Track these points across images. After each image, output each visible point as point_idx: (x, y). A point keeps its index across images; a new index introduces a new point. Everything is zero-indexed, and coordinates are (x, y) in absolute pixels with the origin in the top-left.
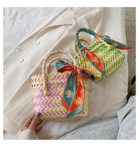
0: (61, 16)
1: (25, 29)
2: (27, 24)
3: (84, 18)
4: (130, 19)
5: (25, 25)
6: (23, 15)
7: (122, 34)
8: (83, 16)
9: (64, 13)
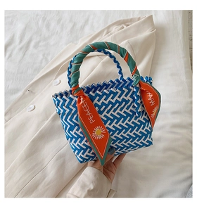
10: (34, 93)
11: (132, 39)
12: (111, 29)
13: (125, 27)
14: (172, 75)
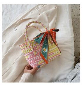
0: (31, 13)
1: (8, 22)
2: (9, 18)
3: (45, 13)
4: (75, 14)
5: (8, 19)
6: (7, 12)
7: (70, 23)
8: (44, 12)
9: (33, 11)
10: (6, 35)
11: (47, 11)
12: (38, 7)
13: (44, 6)
14: (64, 26)
